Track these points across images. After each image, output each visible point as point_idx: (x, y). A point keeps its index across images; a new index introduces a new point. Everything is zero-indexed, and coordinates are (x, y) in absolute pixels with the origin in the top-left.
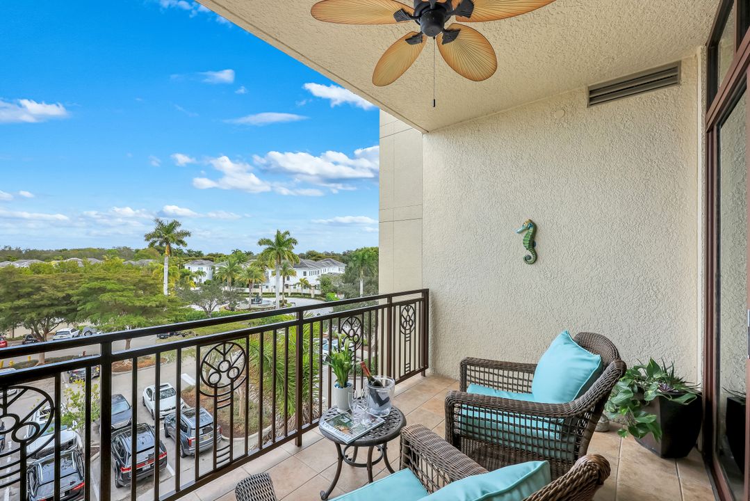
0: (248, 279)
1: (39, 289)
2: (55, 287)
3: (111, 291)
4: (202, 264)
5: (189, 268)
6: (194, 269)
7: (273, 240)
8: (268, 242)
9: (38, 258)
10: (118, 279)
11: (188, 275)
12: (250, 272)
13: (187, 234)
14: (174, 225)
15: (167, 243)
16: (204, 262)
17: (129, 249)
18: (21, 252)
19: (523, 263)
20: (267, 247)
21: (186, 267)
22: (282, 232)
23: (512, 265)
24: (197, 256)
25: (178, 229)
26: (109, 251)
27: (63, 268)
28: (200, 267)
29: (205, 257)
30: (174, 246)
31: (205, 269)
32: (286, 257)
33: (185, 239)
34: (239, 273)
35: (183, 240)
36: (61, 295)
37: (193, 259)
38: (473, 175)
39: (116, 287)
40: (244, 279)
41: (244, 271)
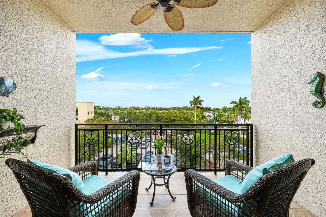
0: (227, 119)
1: (162, 119)
2: (166, 118)
3: (178, 120)
4: (210, 112)
5: (205, 114)
6: (207, 114)
7: (238, 101)
8: (235, 102)
9: (166, 110)
10: (180, 117)
11: (204, 116)
12: (228, 116)
13: (202, 101)
14: (198, 98)
15: (196, 104)
16: (211, 111)
17: (187, 107)
18: (163, 108)
19: (313, 107)
20: (235, 105)
21: (204, 114)
22: (242, 98)
23: (304, 109)
24: (208, 109)
25: (200, 99)
26: (182, 108)
27: (169, 113)
28: (209, 113)
29: (211, 110)
30: (198, 105)
31: (211, 114)
32: (244, 109)
33: (202, 103)
34: (223, 117)
35: (201, 103)
36: (167, 121)
37: (207, 111)
38: (277, 49)
39: (179, 119)
40: (225, 119)
41: (225, 116)
